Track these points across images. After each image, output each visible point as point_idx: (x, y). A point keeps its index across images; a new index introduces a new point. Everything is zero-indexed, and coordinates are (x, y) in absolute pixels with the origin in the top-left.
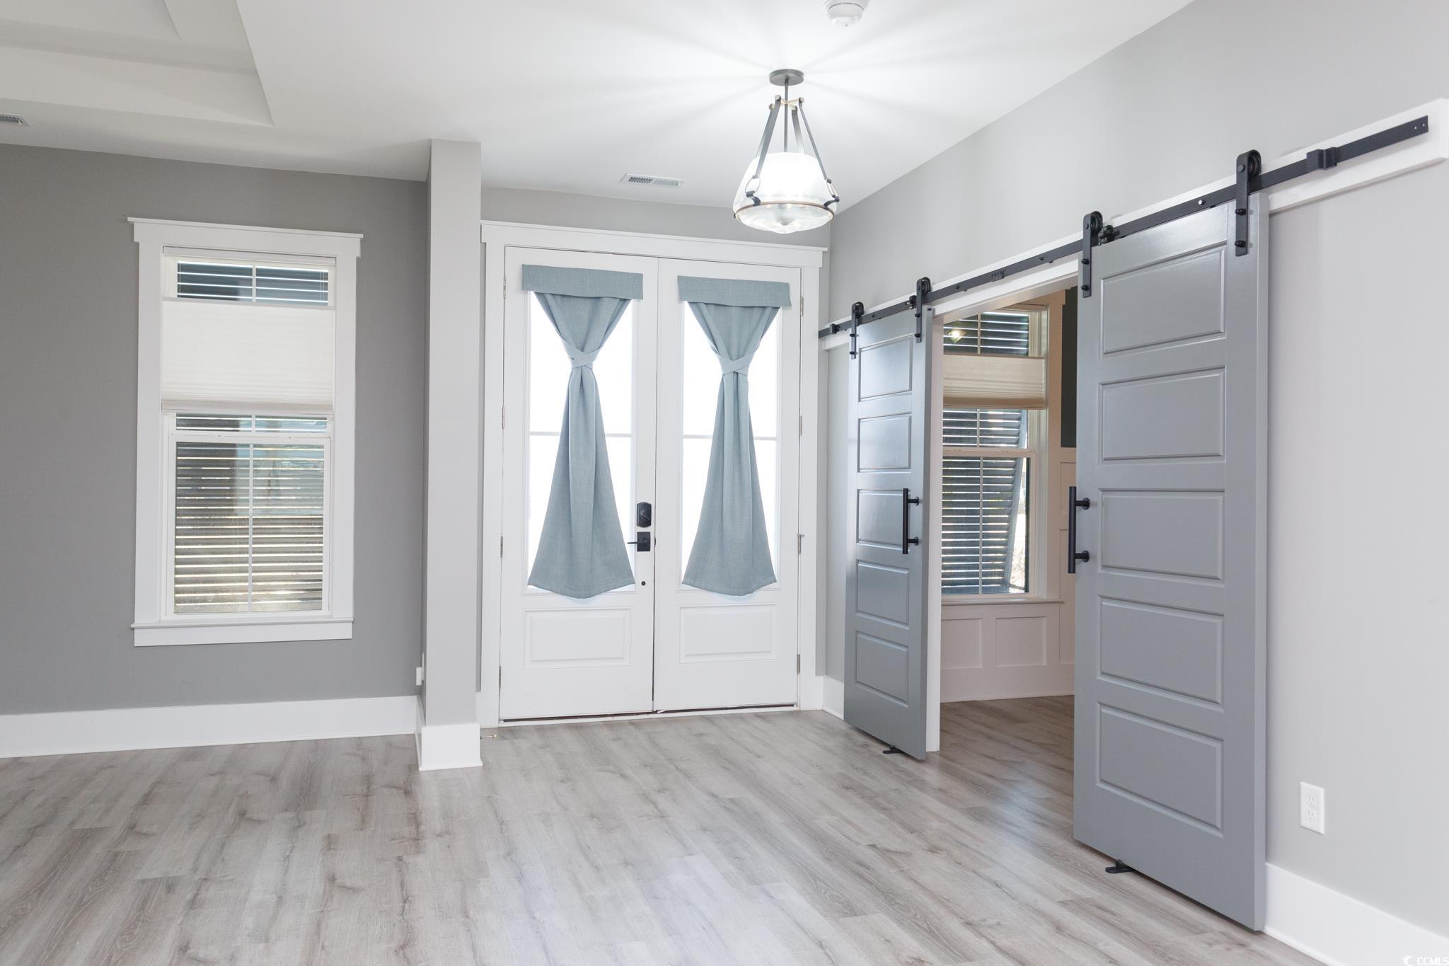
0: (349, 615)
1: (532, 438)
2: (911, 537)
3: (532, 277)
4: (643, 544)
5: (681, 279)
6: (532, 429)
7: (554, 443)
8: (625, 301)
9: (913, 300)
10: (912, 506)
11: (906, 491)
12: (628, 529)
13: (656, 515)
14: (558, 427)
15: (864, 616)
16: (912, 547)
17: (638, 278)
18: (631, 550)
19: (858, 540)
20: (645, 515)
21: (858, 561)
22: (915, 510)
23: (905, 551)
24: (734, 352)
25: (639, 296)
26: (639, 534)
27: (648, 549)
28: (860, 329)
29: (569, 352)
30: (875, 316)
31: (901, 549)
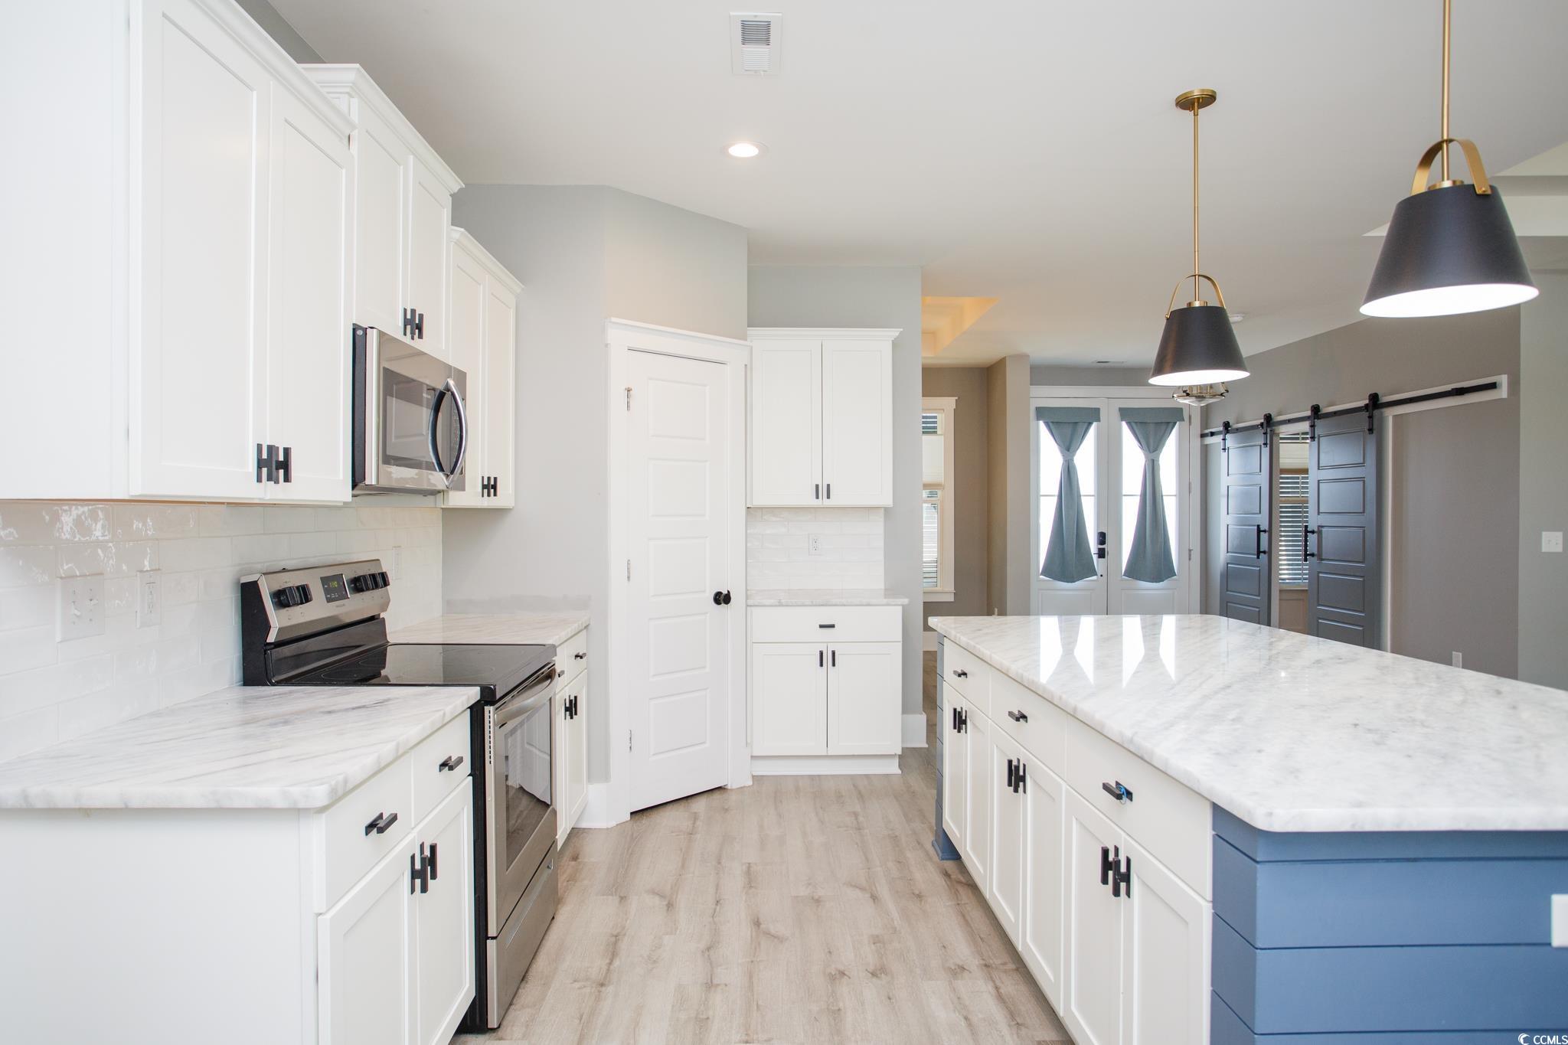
0: (952, 589)
1: (1042, 498)
2: (1262, 550)
3: (1041, 413)
4: (1102, 554)
5: (1121, 409)
6: (1041, 493)
7: (1055, 500)
8: (1090, 424)
9: (1262, 424)
10: (1262, 533)
11: (1258, 526)
12: (1093, 546)
13: (1108, 539)
14: (1056, 492)
15: (1232, 593)
16: (1262, 555)
17: (1097, 410)
18: (1095, 557)
19: (1228, 552)
20: (1102, 538)
21: (1228, 564)
22: (1264, 537)
23: (1258, 557)
24: (1151, 448)
25: (1098, 420)
26: (1099, 549)
27: (1104, 557)
28: (1228, 436)
29: (1062, 452)
30: (1238, 430)
31: (1256, 557)
